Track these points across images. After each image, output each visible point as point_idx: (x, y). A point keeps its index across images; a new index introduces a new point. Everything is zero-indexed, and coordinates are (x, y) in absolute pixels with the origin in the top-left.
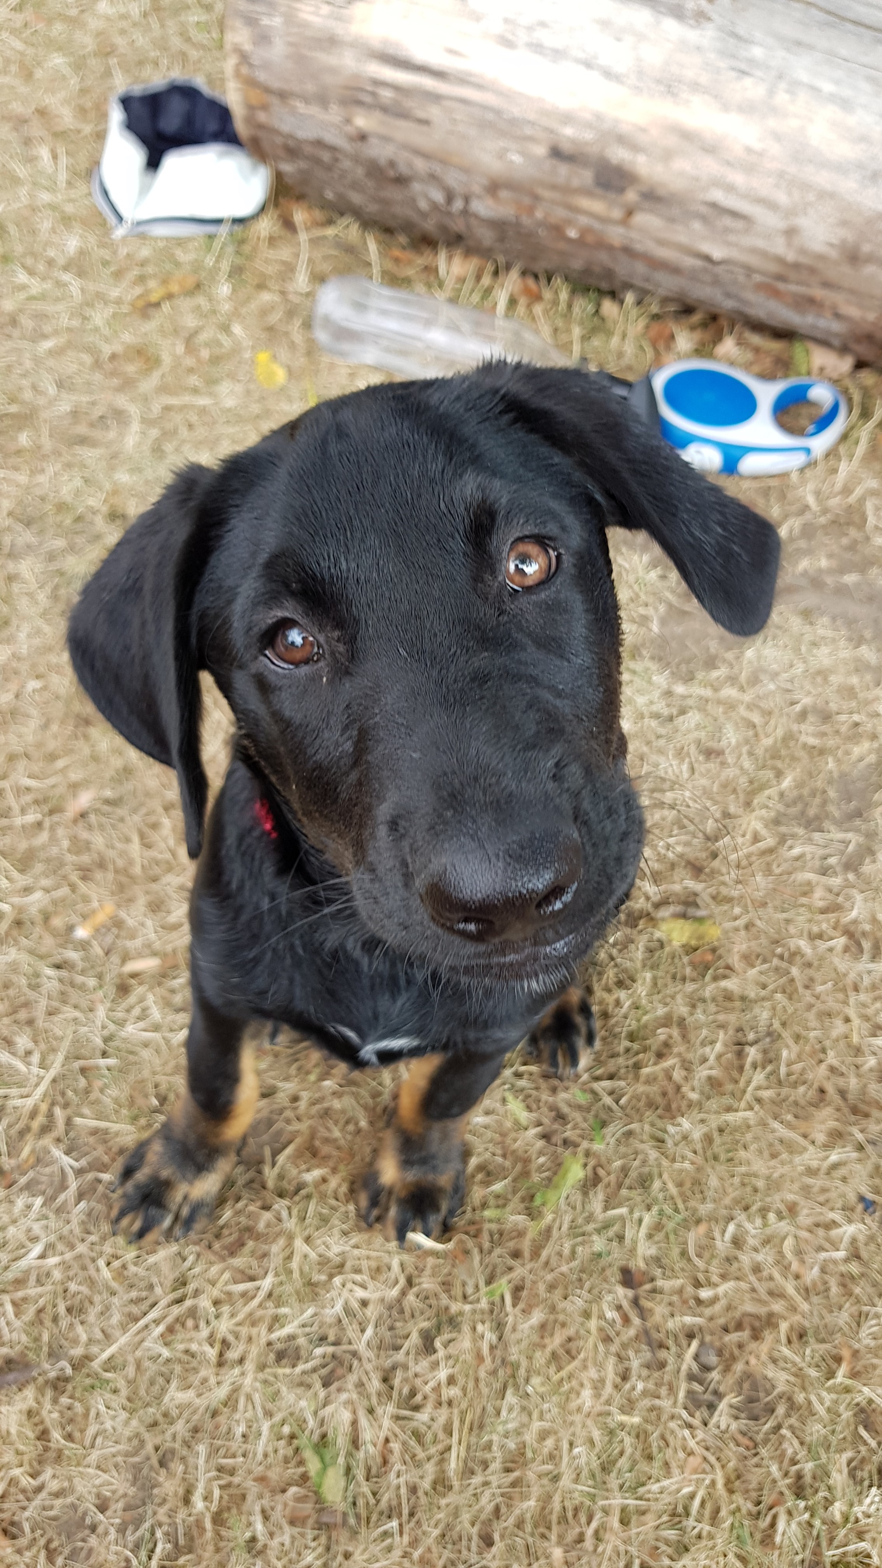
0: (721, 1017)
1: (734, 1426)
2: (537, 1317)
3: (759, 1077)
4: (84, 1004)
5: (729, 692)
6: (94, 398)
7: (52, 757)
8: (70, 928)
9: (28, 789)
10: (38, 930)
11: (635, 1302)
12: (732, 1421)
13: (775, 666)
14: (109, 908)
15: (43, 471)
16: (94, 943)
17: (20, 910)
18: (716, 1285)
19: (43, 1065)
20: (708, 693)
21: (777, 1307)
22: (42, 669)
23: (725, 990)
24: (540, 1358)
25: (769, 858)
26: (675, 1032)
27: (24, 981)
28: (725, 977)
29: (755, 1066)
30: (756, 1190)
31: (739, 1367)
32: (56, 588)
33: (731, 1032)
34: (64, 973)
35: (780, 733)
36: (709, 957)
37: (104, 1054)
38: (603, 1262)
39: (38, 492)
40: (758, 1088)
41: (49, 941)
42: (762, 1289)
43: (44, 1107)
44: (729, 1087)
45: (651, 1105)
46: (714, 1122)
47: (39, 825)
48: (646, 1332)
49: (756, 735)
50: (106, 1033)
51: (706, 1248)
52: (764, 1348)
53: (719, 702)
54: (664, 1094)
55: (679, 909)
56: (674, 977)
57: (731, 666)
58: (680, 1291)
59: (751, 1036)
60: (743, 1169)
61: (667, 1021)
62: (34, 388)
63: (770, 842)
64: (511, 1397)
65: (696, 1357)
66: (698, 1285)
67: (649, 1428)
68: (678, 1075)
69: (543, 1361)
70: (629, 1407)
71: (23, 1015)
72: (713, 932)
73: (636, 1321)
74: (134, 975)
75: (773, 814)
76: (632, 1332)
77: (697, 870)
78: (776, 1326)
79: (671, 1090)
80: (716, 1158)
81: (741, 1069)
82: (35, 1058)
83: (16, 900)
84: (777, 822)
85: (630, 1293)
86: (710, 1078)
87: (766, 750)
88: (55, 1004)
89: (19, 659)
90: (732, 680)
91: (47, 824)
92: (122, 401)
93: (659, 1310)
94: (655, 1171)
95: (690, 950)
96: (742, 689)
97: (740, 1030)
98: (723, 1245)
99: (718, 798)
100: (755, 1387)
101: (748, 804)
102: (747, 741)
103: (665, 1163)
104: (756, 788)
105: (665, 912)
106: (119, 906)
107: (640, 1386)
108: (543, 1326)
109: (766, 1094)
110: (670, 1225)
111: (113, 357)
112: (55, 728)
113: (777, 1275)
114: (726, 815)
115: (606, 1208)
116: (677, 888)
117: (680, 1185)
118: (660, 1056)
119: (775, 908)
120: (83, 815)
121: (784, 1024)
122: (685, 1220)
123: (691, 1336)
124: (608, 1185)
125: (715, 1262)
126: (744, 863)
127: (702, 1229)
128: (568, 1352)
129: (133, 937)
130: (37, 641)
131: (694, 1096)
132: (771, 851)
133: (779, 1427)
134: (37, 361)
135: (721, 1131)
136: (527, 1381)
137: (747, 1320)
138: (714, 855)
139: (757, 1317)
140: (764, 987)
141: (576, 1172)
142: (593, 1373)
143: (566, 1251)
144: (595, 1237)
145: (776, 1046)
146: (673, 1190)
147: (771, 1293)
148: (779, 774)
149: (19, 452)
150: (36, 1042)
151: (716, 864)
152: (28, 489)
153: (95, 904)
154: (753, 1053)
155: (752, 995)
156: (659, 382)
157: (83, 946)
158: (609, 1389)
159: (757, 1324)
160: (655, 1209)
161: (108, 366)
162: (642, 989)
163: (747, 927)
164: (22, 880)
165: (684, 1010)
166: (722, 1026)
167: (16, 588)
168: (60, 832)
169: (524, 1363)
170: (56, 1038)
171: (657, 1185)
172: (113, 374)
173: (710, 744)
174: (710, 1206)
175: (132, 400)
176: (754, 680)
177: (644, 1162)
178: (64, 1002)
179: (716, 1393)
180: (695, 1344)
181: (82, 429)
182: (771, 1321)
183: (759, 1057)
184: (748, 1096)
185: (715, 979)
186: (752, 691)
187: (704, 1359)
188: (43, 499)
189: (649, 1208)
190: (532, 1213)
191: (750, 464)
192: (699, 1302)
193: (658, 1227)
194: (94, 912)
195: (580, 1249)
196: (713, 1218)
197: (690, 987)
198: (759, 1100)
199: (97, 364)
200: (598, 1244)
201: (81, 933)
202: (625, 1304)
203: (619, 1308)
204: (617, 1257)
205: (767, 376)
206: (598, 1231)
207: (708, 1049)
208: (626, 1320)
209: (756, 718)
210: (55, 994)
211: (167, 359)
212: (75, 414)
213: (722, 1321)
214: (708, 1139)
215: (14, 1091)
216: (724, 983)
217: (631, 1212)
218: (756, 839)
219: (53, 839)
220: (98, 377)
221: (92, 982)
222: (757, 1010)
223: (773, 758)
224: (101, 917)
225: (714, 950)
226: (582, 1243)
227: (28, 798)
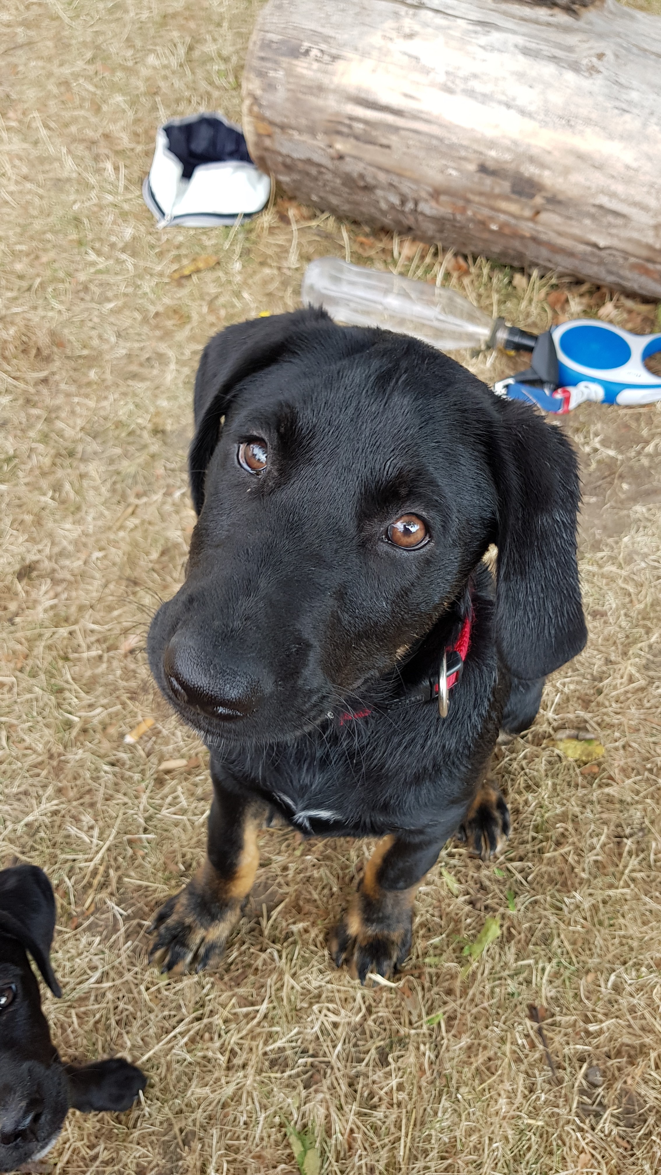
0: (605, 816)
1: (615, 1132)
2: (465, 1041)
3: (634, 862)
4: (131, 793)
5: (610, 568)
6: (142, 345)
7: (110, 609)
8: (122, 736)
9: (92, 631)
10: (98, 736)
11: (539, 1031)
12: (613, 1127)
13: (645, 550)
14: (150, 721)
15: (106, 398)
16: (139, 747)
17: (86, 721)
18: (601, 1022)
19: (101, 838)
20: (594, 569)
21: (648, 1040)
22: (103, 543)
23: (608, 795)
24: (468, 1072)
25: (641, 695)
26: (570, 826)
27: (88, 775)
28: (608, 785)
29: (630, 853)
30: (631, 949)
31: (619, 1085)
32: (115, 483)
33: (612, 827)
34: (117, 769)
35: (649, 600)
36: (596, 769)
37: (145, 830)
38: (515, 1000)
39: (102, 413)
40: (633, 871)
41: (106, 745)
42: (636, 1025)
43: (102, 869)
44: (612, 869)
45: (552, 881)
46: (600, 895)
47: (100, 657)
48: (548, 1056)
49: (631, 601)
50: (147, 815)
51: (593, 992)
52: (638, 1071)
53: (603, 576)
54: (562, 873)
55: (573, 732)
56: (569, 785)
57: (612, 548)
58: (574, 1025)
59: (628, 831)
60: (622, 933)
61: (563, 817)
62: (100, 337)
63: (642, 683)
64: (445, 1103)
65: (586, 1076)
66: (587, 1021)
67: (550, 1130)
68: (571, 859)
69: (469, 1075)
70: (535, 1112)
71: (87, 799)
72: (599, 751)
73: (541, 1047)
74: (168, 772)
75: (644, 661)
76: (537, 1055)
77: (586, 703)
78: (647, 1055)
79: (566, 868)
80: (601, 923)
81: (620, 855)
82: (96, 832)
83: (83, 714)
84: (646, 667)
85: (536, 1025)
86: (596, 862)
87: (639, 613)
88: (110, 792)
89: (87, 535)
90: (613, 559)
91: (106, 656)
92: (162, 347)
93: (558, 1039)
94: (555, 932)
95: (581, 763)
96: (620, 567)
97: (619, 825)
98: (606, 990)
99: (603, 649)
100: (630, 1101)
101: (625, 654)
102: (624, 606)
103: (562, 926)
104: (630, 641)
105: (562, 735)
106: (157, 720)
107: (543, 1097)
108: (469, 1048)
109: (638, 875)
110: (567, 973)
111: (157, 314)
112: (112, 586)
113: (647, 1015)
114: (608, 662)
115: (516, 960)
116: (571, 716)
117: (574, 943)
118: (558, 844)
119: (646, 733)
120: (132, 651)
121: (652, 822)
122: (578, 970)
123: (582, 1060)
124: (519, 941)
125: (600, 1003)
126: (622, 698)
127: (590, 977)
128: (488, 1069)
129: (167, 744)
130: (100, 523)
131: (584, 875)
132: (642, 689)
133: (650, 1133)
134: (101, 316)
135: (604, 902)
136: (457, 1089)
137: (624, 1048)
138: (600, 692)
139: (633, 1047)
140: (638, 793)
141: (495, 931)
142: (507, 1086)
143: (487, 991)
144: (509, 981)
145: (646, 839)
146: (569, 947)
147: (643, 1029)
148: (648, 631)
149: (89, 384)
150: (96, 820)
151: (600, 698)
152: (95, 411)
153: (140, 718)
154: (629, 844)
155: (629, 799)
156: (557, 335)
157: (132, 748)
158: (519, 1099)
159: (632, 1053)
160: (555, 961)
161: (153, 322)
162: (545, 793)
163: (624, 747)
164: (88, 699)
165: (577, 810)
166: (605, 823)
167: (85, 483)
168: (115, 663)
169: (455, 1076)
170: (111, 818)
171: (556, 942)
172: (157, 327)
173: (597, 607)
174: (597, 960)
175: (170, 347)
176: (629, 560)
177: (546, 924)
178: (118, 791)
179: (600, 1104)
180: (585, 1066)
181: (134, 368)
182: (643, 1050)
183: (634, 847)
184: (625, 877)
185: (600, 786)
186: (628, 568)
187: (591, 1078)
188: (106, 419)
189: (550, 960)
190: (462, 961)
191: (625, 397)
192: (588, 1033)
193: (557, 975)
194: (139, 724)
195: (497, 990)
196: (598, 970)
197: (581, 792)
198: (633, 880)
199: (145, 320)
200: (512, 986)
201: (129, 739)
202: (532, 1033)
203: (527, 1036)
204: (526, 996)
205: (638, 332)
206: (511, 977)
207: (595, 840)
208: (533, 1046)
209: (631, 589)
210: (110, 784)
211: (195, 317)
212: (129, 356)
213: (606, 1049)
214: (595, 908)
215: (80, 856)
216: (607, 790)
217: (537, 963)
218: (631, 680)
219: (110, 670)
220: (146, 329)
221: (137, 777)
222: (632, 811)
223: (644, 619)
224: (144, 728)
225: (599, 765)
226: (501, 985)
227: (93, 639)
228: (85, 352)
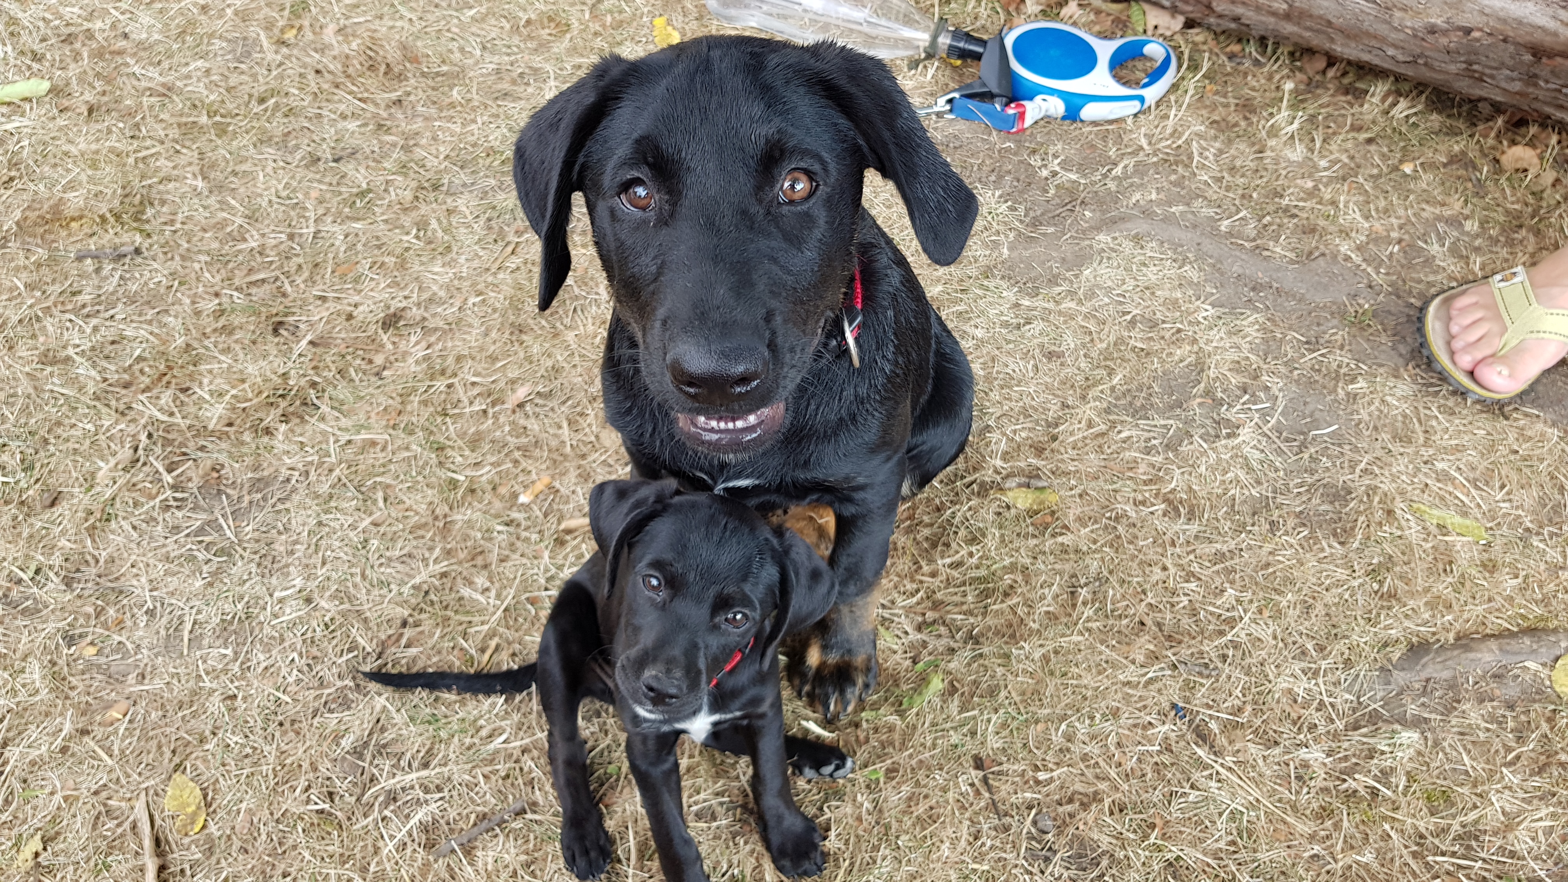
0: (1057, 566)
1: (1066, 875)
2: (906, 789)
3: (1089, 612)
4: (529, 552)
5: (1069, 305)
6: (513, 58)
7: (493, 359)
8: (515, 496)
9: (474, 384)
10: (488, 496)
11: (985, 780)
12: (1063, 871)
13: (1110, 283)
14: (546, 480)
15: (474, 121)
16: (535, 508)
17: (472, 480)
18: (1052, 770)
19: (498, 596)
20: (1051, 305)
21: (1103, 786)
22: (481, 286)
23: (1062, 544)
25: (1101, 440)
26: (1019, 578)
27: (479, 535)
28: (1062, 534)
29: (1085, 603)
30: (1085, 698)
31: (1070, 831)
32: (489, 220)
33: (1066, 577)
34: (511, 529)
35: (1112, 339)
36: (1049, 519)
37: (547, 589)
38: (959, 751)
39: (470, 139)
40: (1089, 620)
41: (498, 505)
42: (1089, 773)
44: (1065, 620)
45: (999, 633)
46: (1050, 646)
47: (485, 412)
48: (994, 803)
49: (1092, 340)
50: (549, 574)
51: (1045, 742)
52: (1091, 818)
53: (1060, 313)
54: (1011, 625)
55: (1023, 480)
56: (1018, 535)
57: (1071, 282)
58: (1023, 774)
59: (1083, 581)
60: (1075, 682)
61: (1012, 568)
62: (462, 50)
63: (1103, 427)
64: (884, 851)
65: (1035, 823)
66: (1037, 768)
67: (996, 873)
68: (1021, 611)
69: (909, 823)
70: (979, 858)
71: (479, 561)
72: (1051, 498)
73: (987, 795)
74: (569, 531)
75: (1105, 405)
76: (982, 804)
77: (1039, 451)
78: (1101, 801)
79: (1015, 621)
80: (1052, 673)
81: (1074, 606)
82: (493, 593)
83: (469, 472)
84: (1108, 411)
85: (981, 774)
86: (1048, 613)
87: (1101, 353)
88: (507, 553)
89: (461, 278)
90: (1072, 293)
91: (491, 411)
92: (537, 61)
93: (1005, 788)
94: (1002, 683)
95: (1032, 513)
96: (1080, 302)
97: (1074, 576)
98: (1057, 739)
99: (1059, 393)
100: (1082, 844)
101: (1083, 397)
102: (1084, 345)
103: (1010, 677)
104: (1090, 383)
105: (1011, 483)
106: (553, 477)
107: (989, 843)
108: (910, 799)
109: (1094, 625)
110: (1015, 724)
111: (529, 22)
112: (494, 334)
113: (1102, 763)
114: (1065, 406)
115: (960, 713)
116: (1022, 464)
117: (1023, 693)
118: (1006, 595)
119: (1106, 481)
120: (521, 405)
121: (1111, 572)
122: (1026, 720)
123: (1030, 808)
124: (963, 694)
125: (1051, 753)
126: (1080, 444)
127: (1040, 727)
128: (930, 817)
129: (567, 502)
130: (476, 264)
131: (1035, 626)
132: (1103, 434)
133: (1103, 875)
134: (462, 26)
135: (1056, 652)
136: (897, 837)
137: (1076, 796)
138: (1054, 438)
139: (1086, 795)
140: (1095, 542)
141: (937, 684)
142: (950, 831)
143: (929, 744)
144: (952, 732)
145: (1103, 589)
146: (1017, 699)
147: (1097, 777)
148: (1111, 373)
149: (452, 105)
150: (492, 583)
151: (1055, 445)
152: (461, 137)
153: (534, 476)
154: (1083, 593)
155: (1085, 548)
156: (1009, 41)
157: (526, 507)
158: (963, 843)
159: (1085, 800)
160: (1002, 711)
161: (525, 32)
162: (991, 542)
163: (1081, 496)
164: (473, 457)
165: (1028, 561)
166: (1060, 573)
167: (454, 220)
168: (502, 419)
169: (895, 825)
170: (508, 579)
171: (1003, 694)
172: (530, 37)
173: (1053, 348)
174: (1047, 711)
175: (547, 60)
176: (1091, 294)
177: (992, 677)
178: (513, 551)
179: (1050, 849)
180: (1034, 812)
181: (505, 86)
182: (1096, 797)
183: (1089, 597)
184: (1080, 626)
185: (1053, 536)
186: (1089, 304)
187: (1040, 825)
188: (474, 145)
189: (996, 711)
190: (901, 714)
191: (1089, 112)
192: (1038, 782)
193: (1004, 725)
194: (533, 482)
195: (940, 742)
196: (1048, 719)
197: (1032, 542)
198: (1089, 630)
199: (515, 29)
200: (955, 738)
201: (523, 499)
202: (976, 781)
203: (972, 785)
204: (971, 747)
205: (1104, 36)
206: (955, 729)
207: (1046, 591)
208: (978, 793)
209: (1092, 326)
210: (503, 545)
211: (575, 24)
212: (498, 71)
213: (1057, 797)
214: (1046, 658)
215: (476, 619)
216: (1060, 539)
217: (982, 713)
218: (1090, 425)
219: (497, 425)
220: (516, 40)
221: (535, 537)
222: (1088, 560)
223: (1106, 359)
224: (539, 486)
225: (1053, 513)
226: (943, 737)
227: (476, 391)
228: (445, 68)
